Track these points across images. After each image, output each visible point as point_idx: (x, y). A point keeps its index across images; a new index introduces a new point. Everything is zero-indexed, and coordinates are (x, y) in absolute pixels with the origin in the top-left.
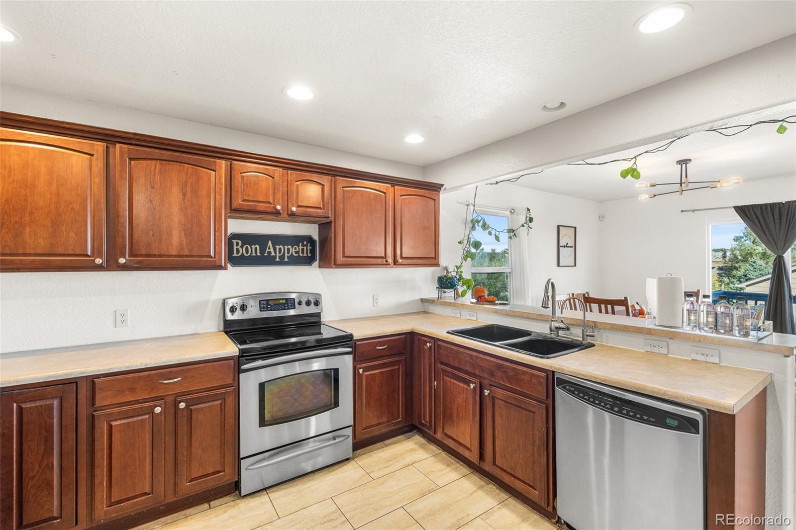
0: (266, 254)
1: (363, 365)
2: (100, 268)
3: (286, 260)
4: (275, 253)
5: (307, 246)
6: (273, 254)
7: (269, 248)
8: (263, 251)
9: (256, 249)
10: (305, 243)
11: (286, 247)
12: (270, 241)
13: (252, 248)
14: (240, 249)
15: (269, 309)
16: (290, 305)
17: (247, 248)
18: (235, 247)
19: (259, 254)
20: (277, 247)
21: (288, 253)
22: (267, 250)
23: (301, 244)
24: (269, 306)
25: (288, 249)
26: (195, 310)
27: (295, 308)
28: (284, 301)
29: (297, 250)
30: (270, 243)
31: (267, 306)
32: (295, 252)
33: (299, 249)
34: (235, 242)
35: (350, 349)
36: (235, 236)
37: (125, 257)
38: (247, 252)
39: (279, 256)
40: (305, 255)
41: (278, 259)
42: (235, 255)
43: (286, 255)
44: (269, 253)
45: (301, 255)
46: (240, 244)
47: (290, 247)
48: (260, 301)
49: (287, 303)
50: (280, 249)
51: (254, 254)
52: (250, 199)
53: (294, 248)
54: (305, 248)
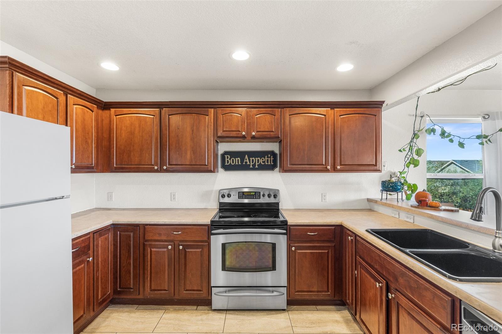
0: (244, 163)
1: (296, 245)
2: (157, 171)
3: (257, 167)
4: (250, 163)
5: (270, 157)
6: (248, 163)
7: (246, 160)
8: (242, 161)
9: (238, 160)
10: (269, 156)
11: (256, 158)
12: (246, 155)
13: (236, 160)
14: (229, 160)
15: (244, 198)
16: (257, 196)
17: (233, 160)
18: (226, 160)
19: (240, 164)
20: (251, 159)
21: (258, 162)
22: (245, 161)
23: (266, 157)
24: (244, 196)
25: (258, 160)
26: (206, 195)
27: (260, 198)
28: (254, 193)
29: (264, 160)
30: (246, 156)
31: (243, 196)
32: (262, 161)
33: (265, 160)
34: (226, 156)
35: (285, 231)
36: (226, 153)
37: (166, 166)
38: (233, 162)
39: (252, 165)
40: (269, 163)
41: (251, 167)
42: (226, 164)
43: (257, 164)
44: (246, 162)
45: (266, 164)
46: (229, 158)
47: (259, 158)
48: (239, 192)
49: (255, 194)
50: (253, 160)
51: (237, 164)
52: (227, 130)
53: (261, 159)
54: (269, 159)
